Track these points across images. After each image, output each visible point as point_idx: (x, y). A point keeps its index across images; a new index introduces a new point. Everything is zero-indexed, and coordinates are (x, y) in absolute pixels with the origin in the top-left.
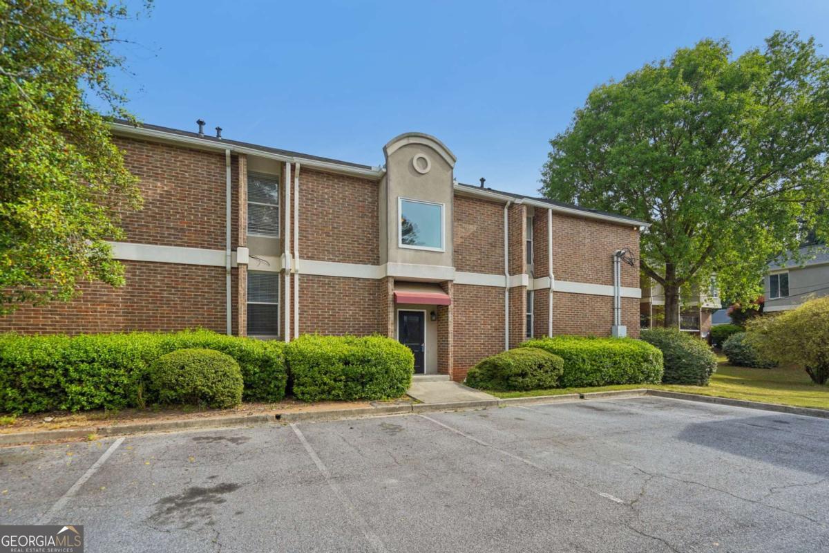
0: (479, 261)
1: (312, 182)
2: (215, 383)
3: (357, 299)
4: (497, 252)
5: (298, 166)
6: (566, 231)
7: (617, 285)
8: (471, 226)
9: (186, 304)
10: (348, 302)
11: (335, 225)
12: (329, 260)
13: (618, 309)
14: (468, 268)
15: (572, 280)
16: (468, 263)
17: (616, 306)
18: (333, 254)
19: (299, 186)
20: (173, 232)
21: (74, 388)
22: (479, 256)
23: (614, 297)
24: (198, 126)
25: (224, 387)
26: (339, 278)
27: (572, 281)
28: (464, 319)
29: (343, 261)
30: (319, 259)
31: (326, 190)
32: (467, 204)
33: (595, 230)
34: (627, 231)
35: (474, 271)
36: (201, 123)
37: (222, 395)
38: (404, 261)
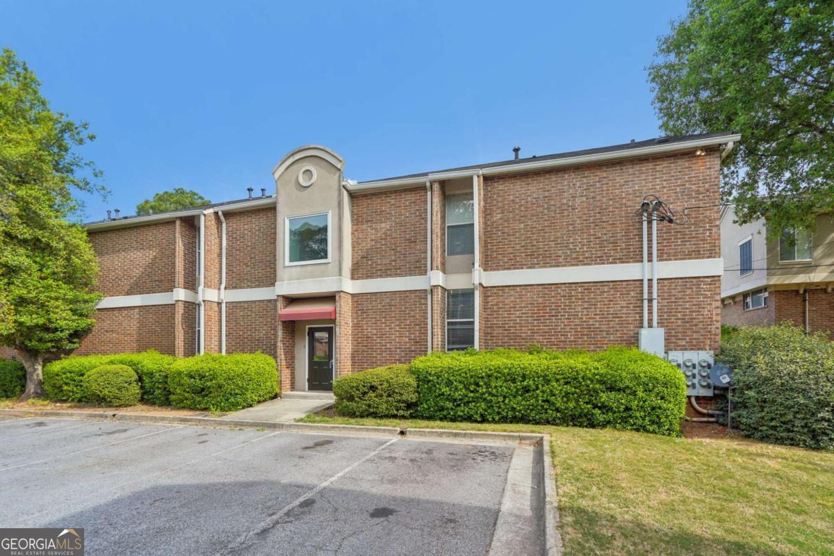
0: (393, 264)
1: (236, 223)
2: (103, 388)
3: (269, 320)
4: (418, 248)
5: (220, 213)
6: (535, 195)
7: (650, 260)
8: (383, 225)
9: (163, 333)
10: (262, 322)
11: (252, 256)
12: (249, 287)
13: (650, 301)
14: (379, 273)
15: (545, 265)
16: (379, 267)
17: (646, 296)
18: (251, 282)
19: (227, 229)
20: (157, 283)
21: (65, 388)
22: (393, 258)
23: (642, 280)
24: (248, 192)
25: (109, 392)
26: (255, 302)
27: (545, 267)
28: (375, 332)
29: (258, 286)
30: (241, 288)
31: (246, 227)
32: (379, 201)
33: (597, 179)
34: (680, 162)
35: (388, 276)
36: (250, 190)
37: (109, 397)
38: (290, 279)
